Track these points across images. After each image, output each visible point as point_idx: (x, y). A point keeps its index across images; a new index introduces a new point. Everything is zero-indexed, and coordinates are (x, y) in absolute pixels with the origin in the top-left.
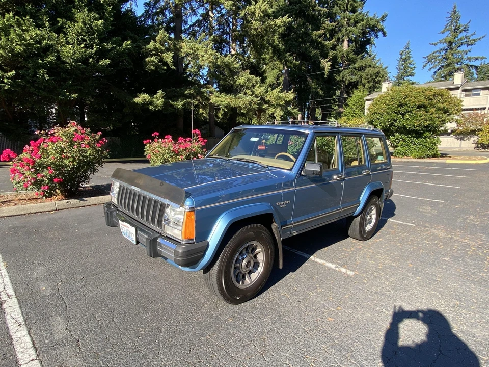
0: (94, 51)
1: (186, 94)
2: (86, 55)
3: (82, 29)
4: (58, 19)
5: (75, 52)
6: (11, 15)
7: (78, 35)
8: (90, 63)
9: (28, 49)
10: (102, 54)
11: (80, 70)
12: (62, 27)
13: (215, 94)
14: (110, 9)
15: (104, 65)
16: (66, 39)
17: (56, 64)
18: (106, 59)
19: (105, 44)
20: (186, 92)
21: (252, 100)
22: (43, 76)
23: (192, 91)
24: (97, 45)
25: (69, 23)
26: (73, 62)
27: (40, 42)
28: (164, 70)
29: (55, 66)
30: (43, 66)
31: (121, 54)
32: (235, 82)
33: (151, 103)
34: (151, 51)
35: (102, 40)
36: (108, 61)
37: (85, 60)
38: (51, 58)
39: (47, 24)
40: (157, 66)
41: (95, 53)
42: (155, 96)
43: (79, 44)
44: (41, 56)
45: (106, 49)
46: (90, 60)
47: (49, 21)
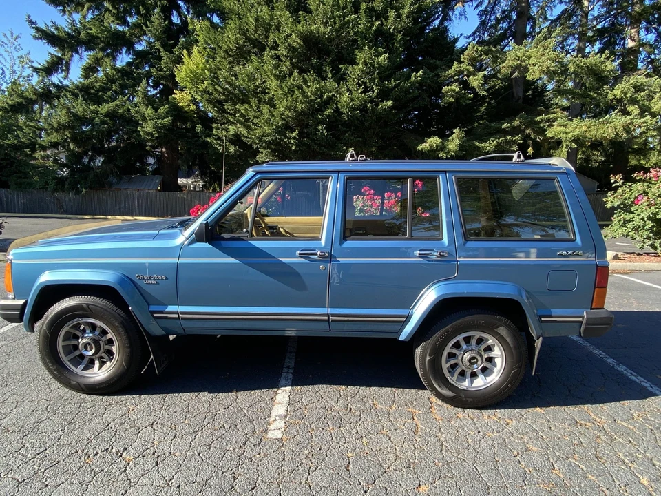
0: (375, 94)
1: (504, 129)
2: (365, 101)
3: (362, 71)
4: (341, 66)
5: (352, 100)
6: (296, 74)
7: (359, 80)
8: (369, 109)
9: (311, 106)
10: (384, 95)
11: (358, 120)
12: (345, 74)
13: (559, 121)
14: (400, 36)
15: (385, 109)
17: (335, 117)
18: (387, 100)
19: (386, 82)
20: (506, 125)
21: (632, 123)
22: (323, 131)
23: (516, 123)
24: (377, 86)
25: (350, 68)
26: (349, 111)
27: (321, 97)
28: (471, 99)
29: (333, 120)
30: (322, 122)
31: (407, 91)
32: (606, 96)
33: (442, 148)
34: (452, 77)
35: (382, 79)
36: (390, 103)
37: (363, 109)
38: (329, 111)
39: (330, 75)
40: (458, 96)
41: (377, 97)
42: (450, 138)
43: (358, 90)
44: (321, 111)
45: (388, 88)
46: (369, 105)
47: (331, 71)
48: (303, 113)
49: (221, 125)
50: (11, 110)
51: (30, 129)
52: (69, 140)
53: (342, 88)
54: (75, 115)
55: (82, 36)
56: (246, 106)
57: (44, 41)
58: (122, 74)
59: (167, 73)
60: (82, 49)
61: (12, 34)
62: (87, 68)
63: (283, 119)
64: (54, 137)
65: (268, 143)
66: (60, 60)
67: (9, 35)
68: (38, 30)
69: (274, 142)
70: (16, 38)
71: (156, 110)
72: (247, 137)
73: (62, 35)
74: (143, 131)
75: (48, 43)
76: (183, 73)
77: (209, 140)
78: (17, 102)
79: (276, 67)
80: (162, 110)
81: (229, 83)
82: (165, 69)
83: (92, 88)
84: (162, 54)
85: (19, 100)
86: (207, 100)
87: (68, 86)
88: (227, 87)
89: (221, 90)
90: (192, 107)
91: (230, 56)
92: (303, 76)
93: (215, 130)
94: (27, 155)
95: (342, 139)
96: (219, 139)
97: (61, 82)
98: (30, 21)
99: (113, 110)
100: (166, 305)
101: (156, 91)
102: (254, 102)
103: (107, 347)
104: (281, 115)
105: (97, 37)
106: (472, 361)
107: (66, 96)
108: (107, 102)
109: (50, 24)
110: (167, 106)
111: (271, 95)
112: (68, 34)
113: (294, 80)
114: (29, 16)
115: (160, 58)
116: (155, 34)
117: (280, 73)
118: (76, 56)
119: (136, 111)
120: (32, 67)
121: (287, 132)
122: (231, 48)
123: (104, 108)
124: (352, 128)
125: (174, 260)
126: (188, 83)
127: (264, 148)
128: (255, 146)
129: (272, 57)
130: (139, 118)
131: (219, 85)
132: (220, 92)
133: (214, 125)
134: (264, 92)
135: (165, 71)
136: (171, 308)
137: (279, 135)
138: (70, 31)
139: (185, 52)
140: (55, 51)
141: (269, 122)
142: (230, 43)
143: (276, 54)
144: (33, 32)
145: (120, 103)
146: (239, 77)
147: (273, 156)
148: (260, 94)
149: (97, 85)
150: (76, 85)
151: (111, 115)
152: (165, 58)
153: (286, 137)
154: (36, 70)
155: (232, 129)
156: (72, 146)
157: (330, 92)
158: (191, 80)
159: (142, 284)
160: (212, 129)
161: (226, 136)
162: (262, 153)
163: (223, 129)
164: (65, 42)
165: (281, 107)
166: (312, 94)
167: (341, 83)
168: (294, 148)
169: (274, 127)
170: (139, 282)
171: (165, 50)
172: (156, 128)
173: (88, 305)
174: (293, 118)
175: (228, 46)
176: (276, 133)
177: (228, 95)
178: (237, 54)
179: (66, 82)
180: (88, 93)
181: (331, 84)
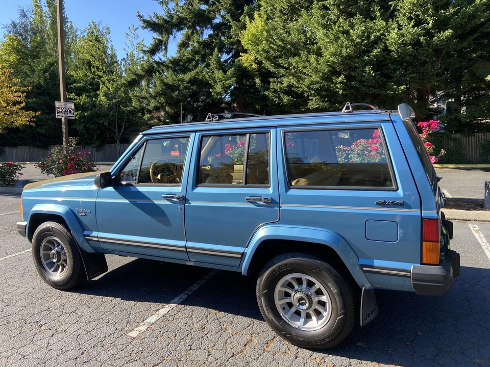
0: (430, 25)
2: (418, 35)
4: (390, 4)
5: (402, 36)
7: (411, 13)
8: (422, 43)
9: (358, 48)
10: (441, 25)
11: (410, 55)
12: (395, 10)
15: (443, 39)
16: (397, 22)
17: (383, 56)
18: (445, 30)
19: (442, 11)
22: (370, 72)
24: (431, 17)
25: (400, 3)
26: (399, 48)
27: (368, 37)
29: (382, 59)
30: (369, 63)
35: (437, 9)
36: (448, 32)
37: (416, 43)
38: (376, 51)
39: (378, 14)
41: (433, 28)
43: (410, 24)
44: (367, 52)
45: (446, 16)
46: (422, 39)
47: (380, 10)
48: (349, 57)
49: (277, 79)
50: (129, 84)
51: (136, 99)
52: (164, 104)
53: (392, 25)
54: (166, 84)
55: (174, 20)
56: (297, 58)
57: (149, 29)
58: (203, 45)
59: (235, 39)
60: (174, 31)
61: (133, 27)
62: (182, 45)
63: (329, 65)
64: (153, 103)
65: (316, 90)
66: (160, 41)
67: (131, 28)
68: (145, 21)
69: (321, 89)
70: (135, 30)
71: (225, 72)
72: (298, 87)
73: (161, 22)
74: (214, 92)
75: (152, 30)
76: (246, 37)
77: (266, 93)
78: (132, 79)
79: (323, 17)
80: (229, 73)
81: (282, 40)
82: (233, 36)
83: (181, 61)
84: (232, 23)
85: (134, 77)
86: (265, 58)
87: (165, 62)
88: (281, 44)
89: (275, 47)
90: (255, 66)
91: (285, 14)
92: (350, 22)
93: (271, 84)
94: (139, 118)
95: (393, 77)
96: (275, 91)
97: (160, 59)
98: (139, 16)
99: (195, 77)
100: (92, 231)
101: (230, 56)
102: (303, 54)
103: (64, 257)
104: (327, 62)
105: (186, 19)
106: (301, 302)
107: (162, 70)
108: (190, 70)
109: (152, 15)
110: (233, 68)
111: (318, 44)
112: (165, 21)
113: (339, 27)
114: (138, 12)
115: (230, 27)
116: (226, 8)
117: (327, 22)
118: (171, 37)
119: (209, 76)
120: (142, 50)
121: (334, 78)
122: (283, 8)
123: (188, 76)
124: (404, 64)
125: (94, 200)
126: (249, 45)
127: (314, 96)
128: (306, 95)
129: (319, 8)
130: (212, 81)
131: (273, 44)
132: (275, 49)
133: (271, 80)
134: (313, 44)
135: (234, 38)
136: (95, 234)
137: (325, 81)
138: (166, 18)
139: (247, 18)
140: (157, 35)
141: (316, 70)
142: (283, 3)
143: (323, 5)
144: (141, 24)
145: (199, 71)
146: (292, 32)
147: (323, 102)
148: (309, 45)
149: (184, 58)
150: (170, 60)
151: (193, 81)
152: (233, 27)
153: (332, 83)
154: (144, 52)
155: (286, 81)
156: (167, 109)
157: (379, 31)
158: (252, 42)
159: (79, 215)
160: (269, 83)
161: (281, 88)
162: (312, 100)
163: (279, 82)
164: (163, 27)
165: (327, 55)
166: (357, 37)
167: (390, 20)
168: (341, 92)
169: (321, 75)
170: (77, 214)
171: (234, 20)
172: (223, 88)
173: (52, 228)
174: (339, 63)
175: (281, 6)
176: (323, 80)
177: (282, 51)
178: (289, 12)
179: (164, 59)
180: (178, 66)
181: (380, 23)
